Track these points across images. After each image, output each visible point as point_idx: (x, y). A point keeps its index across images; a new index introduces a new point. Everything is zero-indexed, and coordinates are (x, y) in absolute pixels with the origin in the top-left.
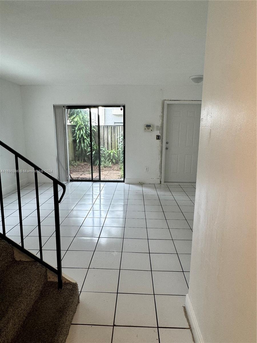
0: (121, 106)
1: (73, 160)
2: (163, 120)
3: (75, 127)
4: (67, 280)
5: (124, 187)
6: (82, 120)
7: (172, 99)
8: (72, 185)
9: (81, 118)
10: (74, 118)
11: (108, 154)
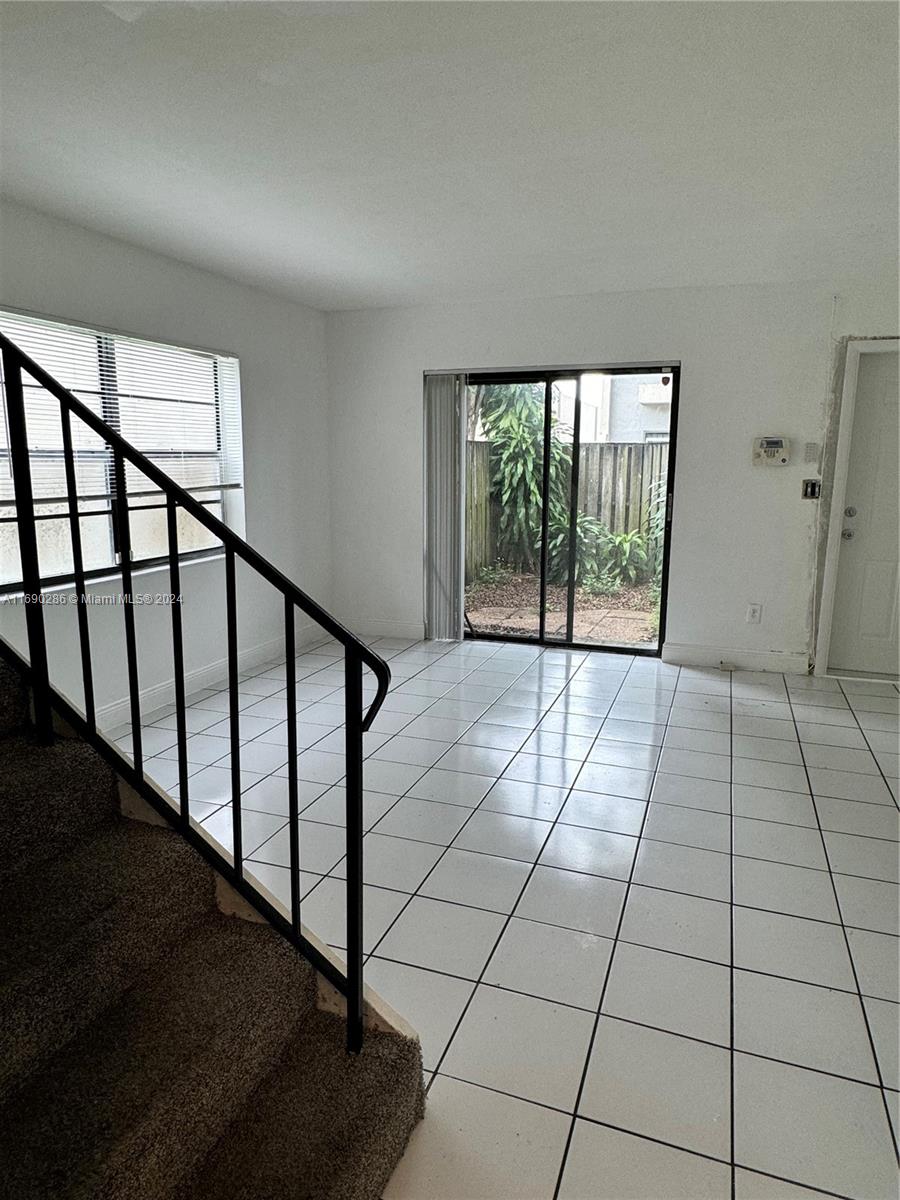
0: (663, 370)
1: (488, 562)
2: (835, 420)
3: (501, 451)
4: (385, 1022)
5: (659, 675)
6: (527, 424)
7: (881, 335)
8: (471, 650)
9: (523, 416)
10: (499, 418)
11: (611, 545)
